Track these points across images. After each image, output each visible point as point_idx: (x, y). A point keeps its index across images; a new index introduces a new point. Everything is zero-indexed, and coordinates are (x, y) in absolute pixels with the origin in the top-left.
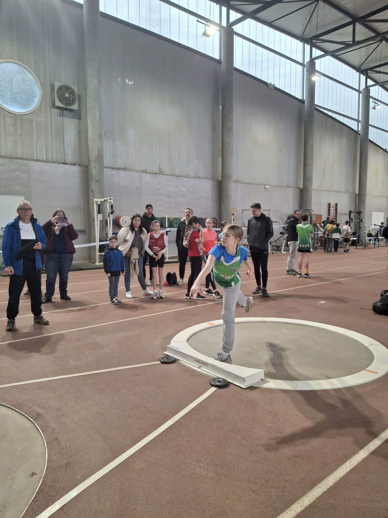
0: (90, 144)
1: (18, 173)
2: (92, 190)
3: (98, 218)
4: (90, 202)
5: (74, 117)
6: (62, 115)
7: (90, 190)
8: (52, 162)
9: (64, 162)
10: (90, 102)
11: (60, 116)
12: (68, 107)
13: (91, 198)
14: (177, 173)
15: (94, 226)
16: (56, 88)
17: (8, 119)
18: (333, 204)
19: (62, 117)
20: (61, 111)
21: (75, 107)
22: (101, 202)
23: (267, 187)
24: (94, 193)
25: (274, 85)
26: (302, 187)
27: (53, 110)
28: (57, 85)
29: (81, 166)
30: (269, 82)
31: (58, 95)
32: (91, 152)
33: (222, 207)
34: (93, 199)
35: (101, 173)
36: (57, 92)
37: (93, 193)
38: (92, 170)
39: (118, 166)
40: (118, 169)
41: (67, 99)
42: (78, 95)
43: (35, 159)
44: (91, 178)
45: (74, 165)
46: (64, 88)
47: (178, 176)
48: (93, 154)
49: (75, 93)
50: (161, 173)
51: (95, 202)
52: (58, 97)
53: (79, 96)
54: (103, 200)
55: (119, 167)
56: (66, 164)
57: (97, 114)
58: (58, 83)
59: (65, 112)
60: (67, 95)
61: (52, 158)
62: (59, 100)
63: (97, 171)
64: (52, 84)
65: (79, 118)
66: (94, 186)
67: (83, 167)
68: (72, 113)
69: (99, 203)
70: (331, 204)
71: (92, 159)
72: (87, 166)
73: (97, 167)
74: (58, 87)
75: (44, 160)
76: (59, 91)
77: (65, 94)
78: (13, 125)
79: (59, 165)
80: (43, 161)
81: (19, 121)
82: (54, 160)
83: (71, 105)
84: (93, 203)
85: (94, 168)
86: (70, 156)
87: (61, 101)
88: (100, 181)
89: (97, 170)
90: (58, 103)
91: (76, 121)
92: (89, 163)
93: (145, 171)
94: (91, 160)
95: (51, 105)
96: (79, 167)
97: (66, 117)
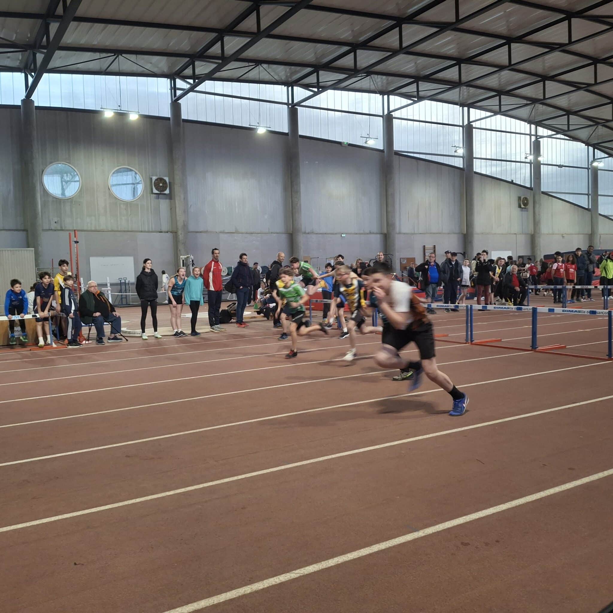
0: (178, 218)
4: (179, 258)
5: (166, 199)
6: (158, 198)
7: (178, 250)
8: (152, 232)
9: (160, 230)
10: (177, 189)
11: (157, 199)
12: (162, 193)
13: (179, 255)
16: (153, 182)
17: (122, 206)
18: (429, 246)
19: (158, 200)
20: (158, 195)
21: (167, 192)
22: (184, 258)
23: (343, 235)
26: (385, 231)
27: (152, 195)
28: (154, 178)
29: (173, 233)
32: (178, 223)
35: (186, 237)
37: (180, 252)
39: (200, 230)
40: (201, 232)
41: (161, 187)
42: (169, 182)
43: (140, 230)
44: (179, 241)
45: (167, 232)
46: (159, 180)
48: (180, 224)
49: (167, 182)
50: (237, 232)
51: (181, 258)
52: (155, 186)
53: (170, 184)
54: (186, 257)
56: (161, 232)
57: (182, 196)
59: (160, 195)
60: (161, 185)
64: (151, 179)
65: (170, 199)
66: (181, 247)
68: (165, 196)
69: (183, 259)
70: (426, 247)
72: (176, 233)
73: (183, 233)
74: (154, 180)
76: (156, 183)
77: (159, 184)
78: (125, 209)
79: (157, 233)
80: (145, 232)
81: (129, 206)
82: (153, 230)
83: (164, 191)
85: (181, 234)
86: (165, 226)
87: (157, 189)
88: (185, 243)
89: (183, 235)
90: (155, 191)
91: (168, 201)
92: (177, 231)
93: (223, 232)
94: (179, 228)
95: (150, 193)
96: (171, 234)
97: (161, 199)
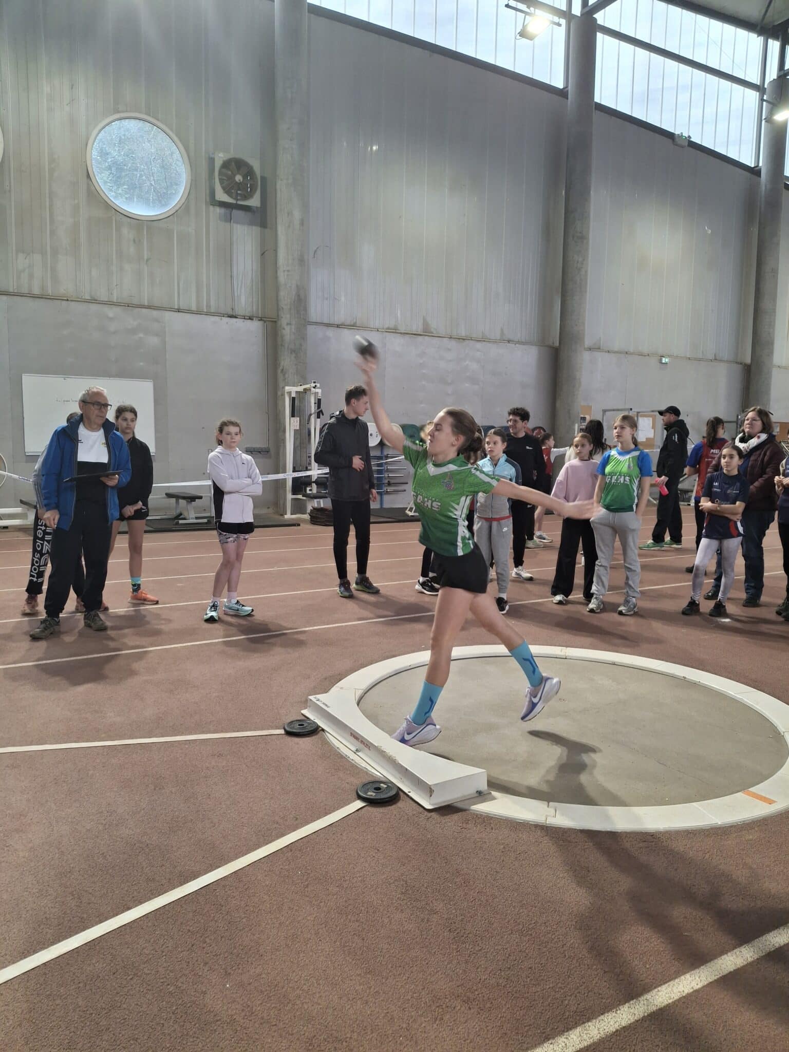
0: (282, 279)
1: (141, 335)
2: (283, 370)
3: (292, 425)
4: (279, 393)
5: (252, 223)
6: (229, 219)
7: (281, 368)
8: (208, 314)
9: (230, 313)
10: (284, 192)
11: (226, 221)
12: (240, 203)
13: (281, 385)
14: (463, 333)
15: (284, 441)
16: (218, 164)
17: (125, 231)
19: (229, 224)
20: (228, 211)
21: (254, 201)
22: (297, 392)
23: (664, 360)
24: (287, 376)
25: (689, 137)
26: (748, 360)
27: (211, 208)
28: (220, 158)
29: (265, 322)
30: (677, 132)
31: (220, 180)
32: (282, 294)
33: (558, 404)
34: (283, 388)
35: (301, 335)
36: (220, 173)
37: (284, 375)
38: (284, 329)
39: (339, 321)
40: (338, 326)
41: (239, 186)
42: (261, 177)
43: (176, 307)
44: (282, 345)
45: (251, 318)
46: (233, 164)
47: (464, 339)
48: (286, 297)
49: (255, 174)
50: (427, 334)
51: (287, 393)
52: (221, 183)
53: (263, 179)
54: (300, 389)
55: (340, 323)
56: (236, 317)
57: (297, 215)
58: (221, 155)
59: (236, 213)
60: (239, 178)
61: (208, 306)
62: (224, 188)
63: (293, 330)
64: (212, 158)
65: (263, 224)
66: (287, 361)
67: (267, 323)
68: (249, 214)
69: (293, 395)
71: (284, 307)
72: (276, 322)
73: (294, 322)
74: (221, 162)
75: (193, 309)
76: (224, 170)
77: (235, 176)
78: (134, 241)
79: (221, 319)
80: (190, 312)
81: (145, 233)
82: (213, 310)
83: (245, 198)
84: (283, 395)
85: (288, 324)
86: (245, 300)
87: (226, 190)
88: (298, 352)
89: (293, 327)
90: (222, 196)
91: (256, 230)
92: (278, 316)
93: (395, 331)
94: (283, 309)
95: (208, 200)
96: (260, 323)
97: (237, 223)
